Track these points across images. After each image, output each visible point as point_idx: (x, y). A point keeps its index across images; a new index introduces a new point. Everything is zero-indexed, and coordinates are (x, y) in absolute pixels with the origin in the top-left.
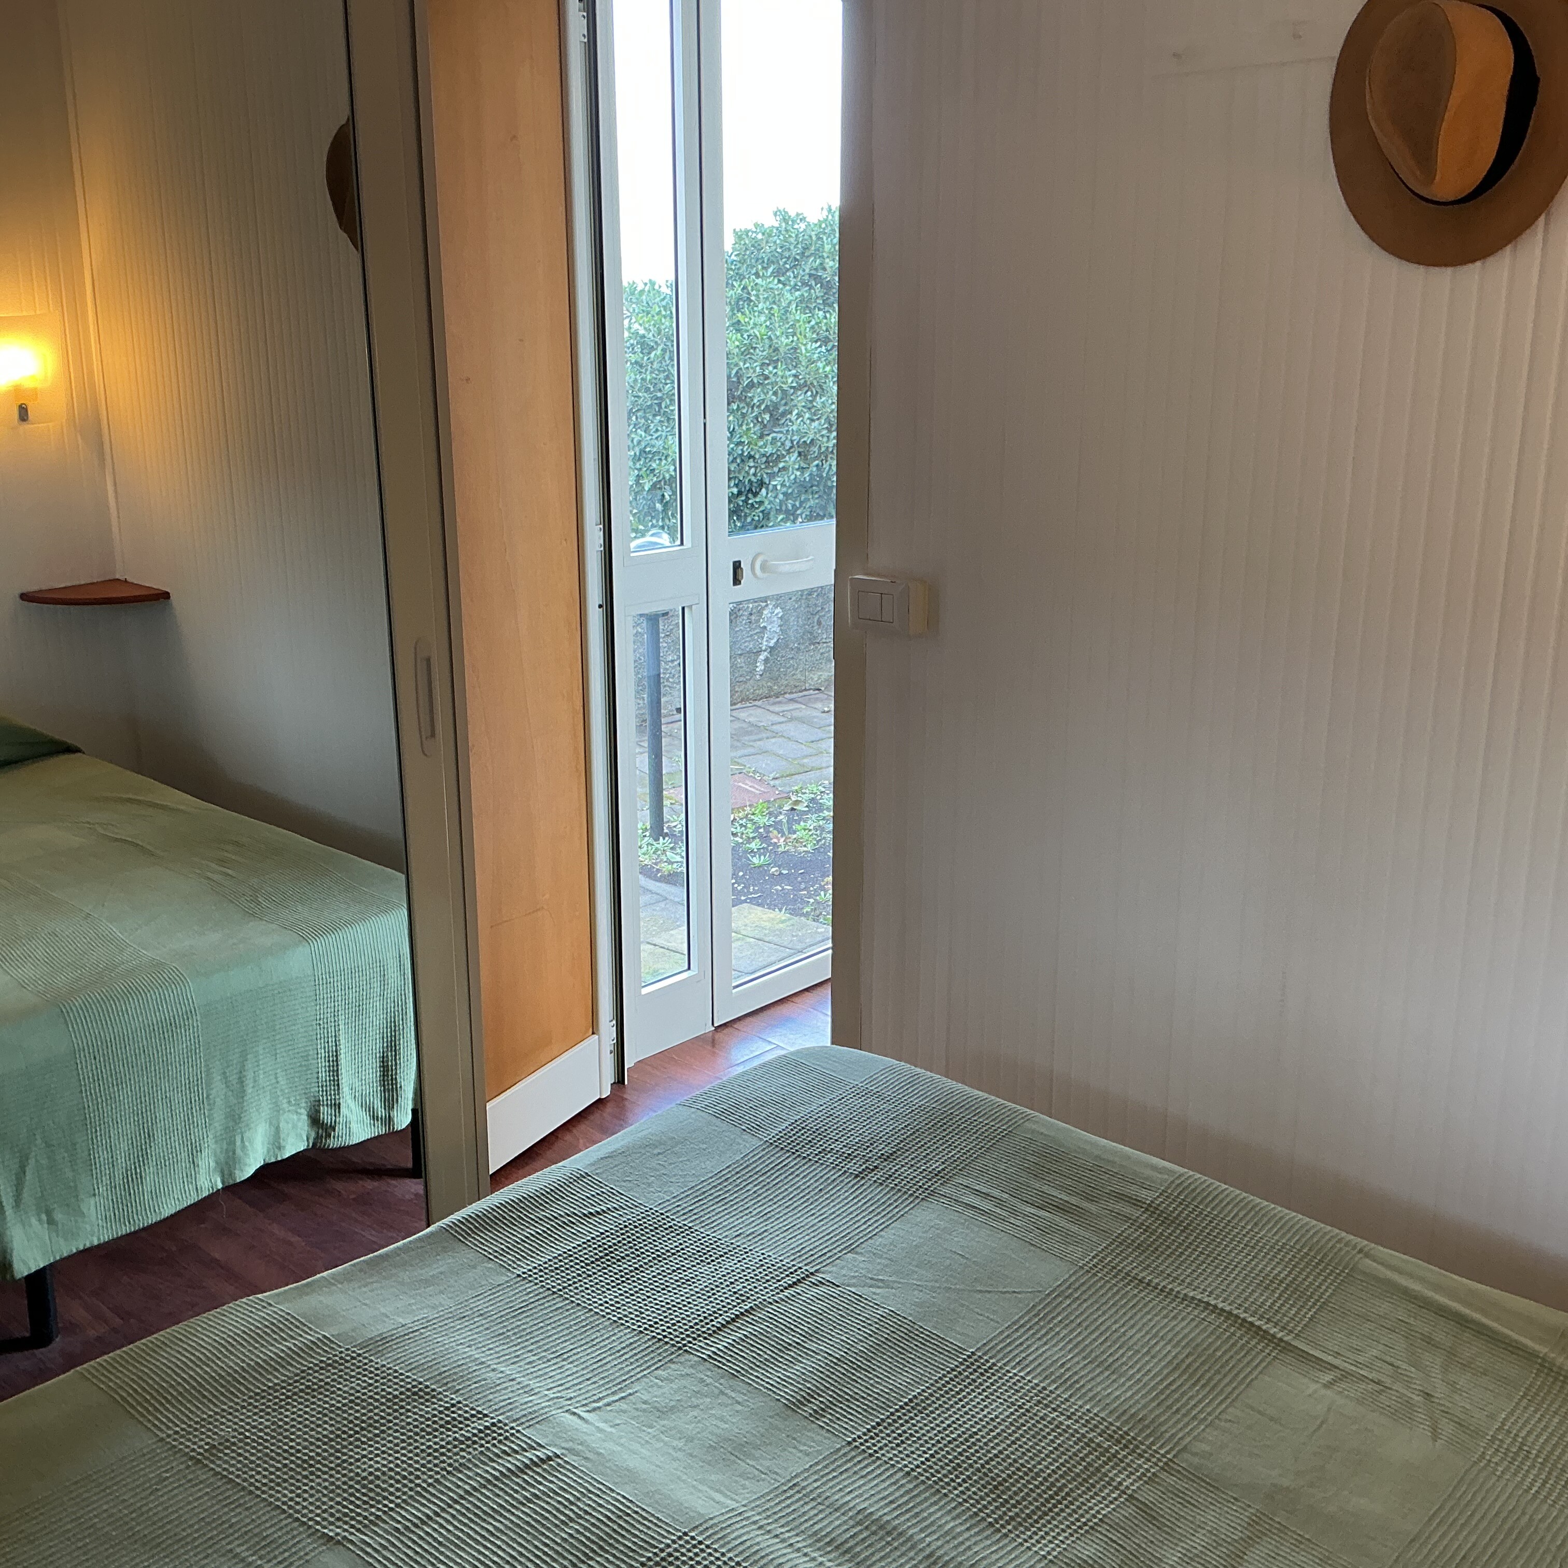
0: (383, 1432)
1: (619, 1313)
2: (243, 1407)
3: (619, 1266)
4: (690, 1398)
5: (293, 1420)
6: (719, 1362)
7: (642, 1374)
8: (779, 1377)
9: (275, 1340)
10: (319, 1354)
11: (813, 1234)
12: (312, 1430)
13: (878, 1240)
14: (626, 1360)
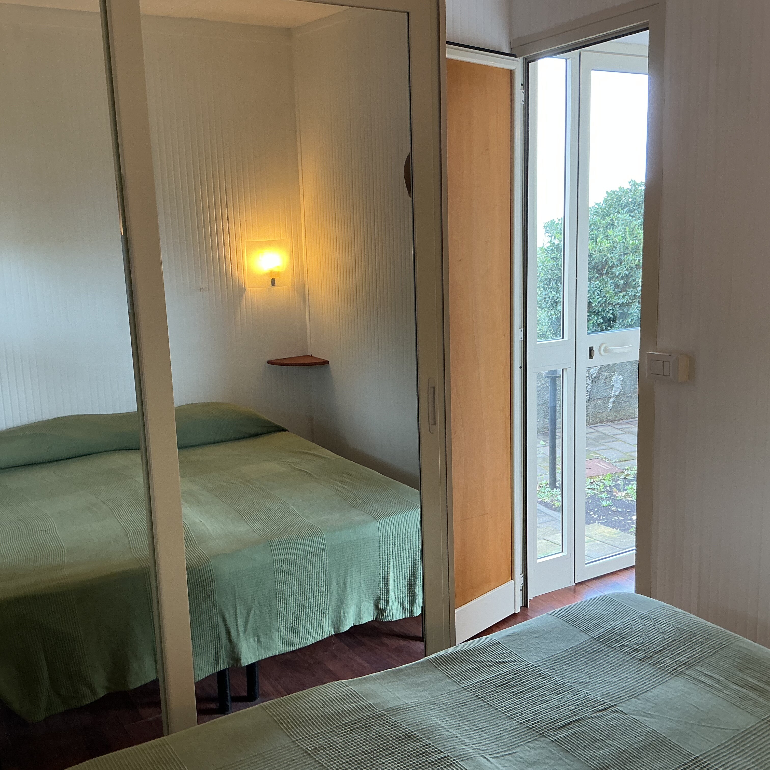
0: (393, 753)
1: (511, 712)
2: (331, 732)
3: (513, 689)
4: (544, 759)
5: (352, 741)
6: (560, 743)
7: (521, 744)
8: (591, 755)
9: (347, 702)
10: (367, 711)
11: (614, 687)
12: (361, 747)
13: (649, 694)
14: (513, 736)
